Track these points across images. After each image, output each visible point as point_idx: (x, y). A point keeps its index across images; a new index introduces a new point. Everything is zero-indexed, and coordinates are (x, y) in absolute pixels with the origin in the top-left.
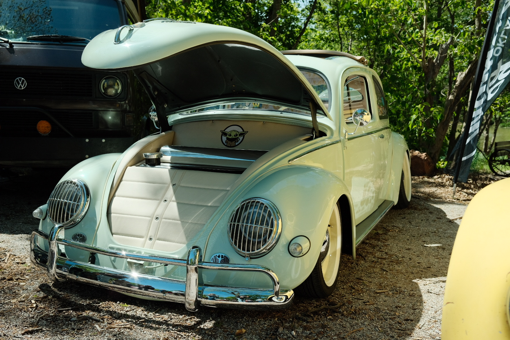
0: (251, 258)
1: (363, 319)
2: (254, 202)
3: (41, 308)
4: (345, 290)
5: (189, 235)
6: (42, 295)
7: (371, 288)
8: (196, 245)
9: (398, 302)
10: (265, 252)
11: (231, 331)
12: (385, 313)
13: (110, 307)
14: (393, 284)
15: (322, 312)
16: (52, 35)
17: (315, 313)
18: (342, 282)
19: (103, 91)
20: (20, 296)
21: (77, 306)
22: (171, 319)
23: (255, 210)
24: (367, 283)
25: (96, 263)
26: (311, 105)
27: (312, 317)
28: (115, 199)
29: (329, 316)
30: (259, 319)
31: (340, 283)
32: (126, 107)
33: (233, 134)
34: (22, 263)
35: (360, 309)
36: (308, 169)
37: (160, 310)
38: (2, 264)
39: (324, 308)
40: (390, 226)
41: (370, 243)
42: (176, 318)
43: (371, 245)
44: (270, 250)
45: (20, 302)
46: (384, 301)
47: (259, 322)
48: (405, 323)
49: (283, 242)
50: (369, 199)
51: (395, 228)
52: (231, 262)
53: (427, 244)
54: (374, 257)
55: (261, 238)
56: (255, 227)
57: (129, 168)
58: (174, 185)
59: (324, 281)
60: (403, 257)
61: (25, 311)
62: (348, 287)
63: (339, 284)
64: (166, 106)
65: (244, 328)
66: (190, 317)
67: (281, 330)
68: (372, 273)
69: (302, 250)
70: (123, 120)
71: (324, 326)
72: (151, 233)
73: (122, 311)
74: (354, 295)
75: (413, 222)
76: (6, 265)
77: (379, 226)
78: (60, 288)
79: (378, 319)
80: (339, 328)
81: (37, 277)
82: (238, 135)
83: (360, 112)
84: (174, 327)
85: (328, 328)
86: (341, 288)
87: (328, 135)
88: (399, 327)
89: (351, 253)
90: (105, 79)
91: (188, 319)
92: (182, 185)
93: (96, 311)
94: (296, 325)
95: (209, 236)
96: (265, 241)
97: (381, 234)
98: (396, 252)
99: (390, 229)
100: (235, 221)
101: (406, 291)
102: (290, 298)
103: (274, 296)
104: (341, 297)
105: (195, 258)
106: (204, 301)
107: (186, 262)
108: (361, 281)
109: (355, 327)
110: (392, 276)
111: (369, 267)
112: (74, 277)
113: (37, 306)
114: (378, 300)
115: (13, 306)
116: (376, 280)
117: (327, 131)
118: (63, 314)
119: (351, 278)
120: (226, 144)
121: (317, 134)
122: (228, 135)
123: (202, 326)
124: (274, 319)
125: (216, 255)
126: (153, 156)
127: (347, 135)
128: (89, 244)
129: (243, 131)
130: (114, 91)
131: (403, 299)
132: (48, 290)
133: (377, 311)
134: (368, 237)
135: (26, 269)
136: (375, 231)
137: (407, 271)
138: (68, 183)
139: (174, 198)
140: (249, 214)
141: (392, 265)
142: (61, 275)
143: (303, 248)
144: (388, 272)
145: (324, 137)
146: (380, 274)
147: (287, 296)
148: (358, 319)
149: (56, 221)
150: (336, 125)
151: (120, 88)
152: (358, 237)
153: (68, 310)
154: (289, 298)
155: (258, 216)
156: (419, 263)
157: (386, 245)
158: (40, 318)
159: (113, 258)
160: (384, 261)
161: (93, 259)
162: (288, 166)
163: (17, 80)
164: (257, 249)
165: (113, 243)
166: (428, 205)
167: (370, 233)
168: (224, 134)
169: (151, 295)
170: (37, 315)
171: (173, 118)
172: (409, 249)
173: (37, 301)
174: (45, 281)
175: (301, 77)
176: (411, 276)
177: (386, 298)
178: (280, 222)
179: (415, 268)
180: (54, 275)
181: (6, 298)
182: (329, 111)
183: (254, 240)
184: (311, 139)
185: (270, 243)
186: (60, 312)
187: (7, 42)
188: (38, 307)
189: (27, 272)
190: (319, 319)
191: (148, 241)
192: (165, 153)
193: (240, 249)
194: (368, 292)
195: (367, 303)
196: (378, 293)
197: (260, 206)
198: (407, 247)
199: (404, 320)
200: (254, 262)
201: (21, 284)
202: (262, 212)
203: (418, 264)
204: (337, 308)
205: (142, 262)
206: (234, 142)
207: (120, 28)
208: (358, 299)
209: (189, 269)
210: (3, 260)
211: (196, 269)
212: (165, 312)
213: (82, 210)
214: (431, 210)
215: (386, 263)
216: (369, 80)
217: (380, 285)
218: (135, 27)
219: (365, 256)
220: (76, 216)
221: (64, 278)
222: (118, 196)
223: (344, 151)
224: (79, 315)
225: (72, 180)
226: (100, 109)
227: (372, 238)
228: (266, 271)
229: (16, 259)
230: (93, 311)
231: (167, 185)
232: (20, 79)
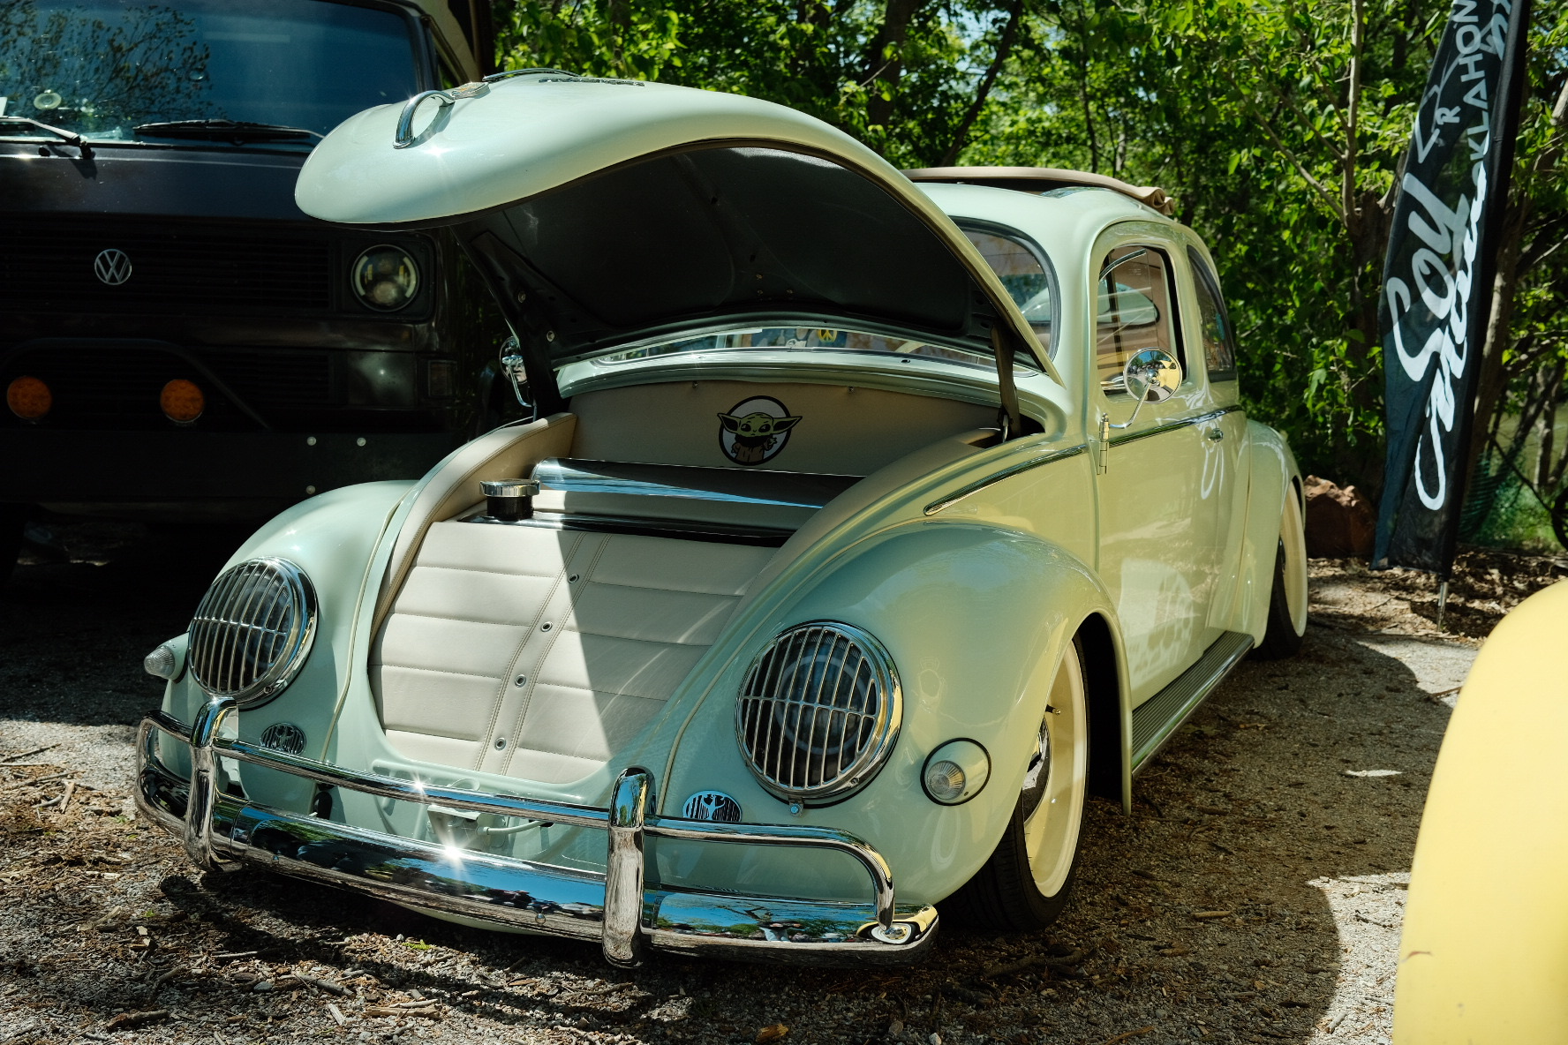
0: (807, 807)
1: (1153, 998)
2: (817, 633)
3: (165, 950)
4: (1098, 908)
5: (617, 733)
6: (168, 910)
7: (1180, 904)
8: (637, 764)
9: (1263, 948)
10: (849, 789)
11: (744, 1029)
12: (1222, 982)
13: (375, 951)
14: (1246, 892)
15: (1027, 974)
16: (210, 121)
17: (1005, 979)
18: (1089, 883)
19: (362, 292)
20: (102, 912)
21: (273, 946)
22: (560, 992)
23: (821, 658)
24: (1166, 887)
25: (333, 814)
26: (995, 336)
27: (993, 990)
28: (394, 620)
29: (1045, 988)
30: (831, 993)
31: (1081, 888)
32: (430, 338)
33: (756, 424)
34: (112, 814)
35: (1143, 969)
36: (986, 533)
37: (528, 963)
38: (51, 814)
39: (1032, 964)
40: (1240, 711)
41: (1176, 765)
42: (574, 986)
43: (1180, 769)
44: (866, 781)
45: (102, 931)
46: (1219, 945)
47: (830, 1004)
48: (1282, 1014)
49: (907, 756)
50: (1176, 628)
51: (1256, 718)
52: (745, 817)
53: (1355, 770)
54: (1188, 808)
55: (838, 744)
56: (821, 711)
57: (436, 526)
58: (573, 579)
59: (1033, 880)
60: (1280, 809)
61: (117, 960)
62: (1106, 899)
63: (1079, 891)
64: (551, 338)
65: (784, 1022)
66: (616, 986)
67: (896, 1028)
68: (1182, 858)
69: (964, 781)
70: (420, 380)
71: (1030, 1020)
72: (501, 727)
73: (410, 964)
74: (1127, 925)
75: (1312, 700)
76: (63, 817)
77: (1205, 712)
78: (224, 891)
79: (1198, 999)
80: (1076, 1025)
81: (156, 855)
82: (772, 428)
83: (1149, 359)
84: (569, 1016)
85: (1044, 1025)
86: (1084, 902)
87: (1047, 428)
88: (1263, 1025)
89: (1117, 796)
90: (367, 254)
91: (613, 991)
92: (598, 578)
93: (331, 964)
94: (945, 1014)
95: (677, 737)
96: (850, 755)
97: (1212, 738)
98: (1257, 794)
99: (1242, 723)
100: (758, 693)
101: (1287, 913)
102: (927, 929)
103: (877, 925)
104: (1085, 931)
105: (636, 801)
106: (661, 937)
107: (606, 816)
108: (1148, 882)
109: (1128, 1024)
110: (1245, 866)
111: (1174, 837)
112: (265, 856)
113: (153, 944)
114: (1200, 942)
115: (83, 944)
116: (1194, 880)
117: (1045, 416)
118: (234, 971)
119: (1117, 873)
120: (734, 455)
121: (1015, 427)
122: (739, 429)
123: (655, 1014)
124: (877, 995)
125: (700, 797)
126: (511, 489)
127: (1106, 429)
128: (314, 756)
129: (788, 415)
130: (394, 293)
131: (1278, 938)
132: (187, 897)
133: (1197, 976)
134: (1174, 746)
135: (122, 831)
136: (1193, 728)
137: (1290, 853)
138: (250, 569)
139: (572, 621)
140: (803, 669)
141: (1245, 833)
142: (226, 852)
143: (968, 777)
144: (1231, 853)
145: (1035, 437)
146: (1206, 860)
147: (915, 926)
148: (1138, 998)
149: (214, 685)
150: (1072, 398)
151: (413, 282)
152: (1137, 745)
153: (246, 959)
154: (922, 929)
155: (830, 676)
156: (1328, 828)
157: (1225, 771)
158: (162, 982)
159: (384, 801)
160: (1221, 822)
161: (325, 805)
162: (925, 524)
163: (103, 259)
164: (826, 780)
165: (387, 755)
166: (1359, 649)
167: (1177, 734)
168: (728, 423)
169: (500, 916)
170: (155, 973)
171: (570, 375)
172: (1298, 785)
173: (154, 929)
174: (181, 869)
175: (967, 252)
176: (1305, 869)
177: (1226, 936)
178: (897, 695)
179: (1318, 845)
180: (206, 850)
181: (61, 918)
182: (1053, 355)
183: (817, 750)
184: (995, 441)
185: (865, 760)
186: (223, 962)
187: (75, 142)
188: (156, 947)
189: (125, 841)
190: (1015, 998)
191: (494, 752)
192: (548, 480)
193: (774, 777)
194: (1168, 914)
195: (1167, 951)
196: (1200, 919)
197: (835, 647)
198: (1293, 777)
199: (1281, 1005)
200: (815, 816)
201: (109, 876)
202: (842, 665)
203: (1325, 832)
204: (1072, 964)
205: (473, 815)
206: (758, 449)
207: (413, 100)
208: (1137, 937)
209: (617, 839)
210: (55, 804)
211: (637, 836)
212: (542, 968)
213: (294, 653)
214: (1368, 664)
215: (1226, 827)
216: (1179, 262)
217: (1207, 893)
218: (458, 97)
219: (1163, 805)
220: (275, 673)
221: (236, 859)
222: (403, 612)
223: (1097, 478)
224: (280, 975)
225: (264, 561)
226: (350, 344)
227: (1182, 748)
228: (852, 846)
229: (94, 801)
230: (323, 961)
231: (549, 581)
232: (112, 255)
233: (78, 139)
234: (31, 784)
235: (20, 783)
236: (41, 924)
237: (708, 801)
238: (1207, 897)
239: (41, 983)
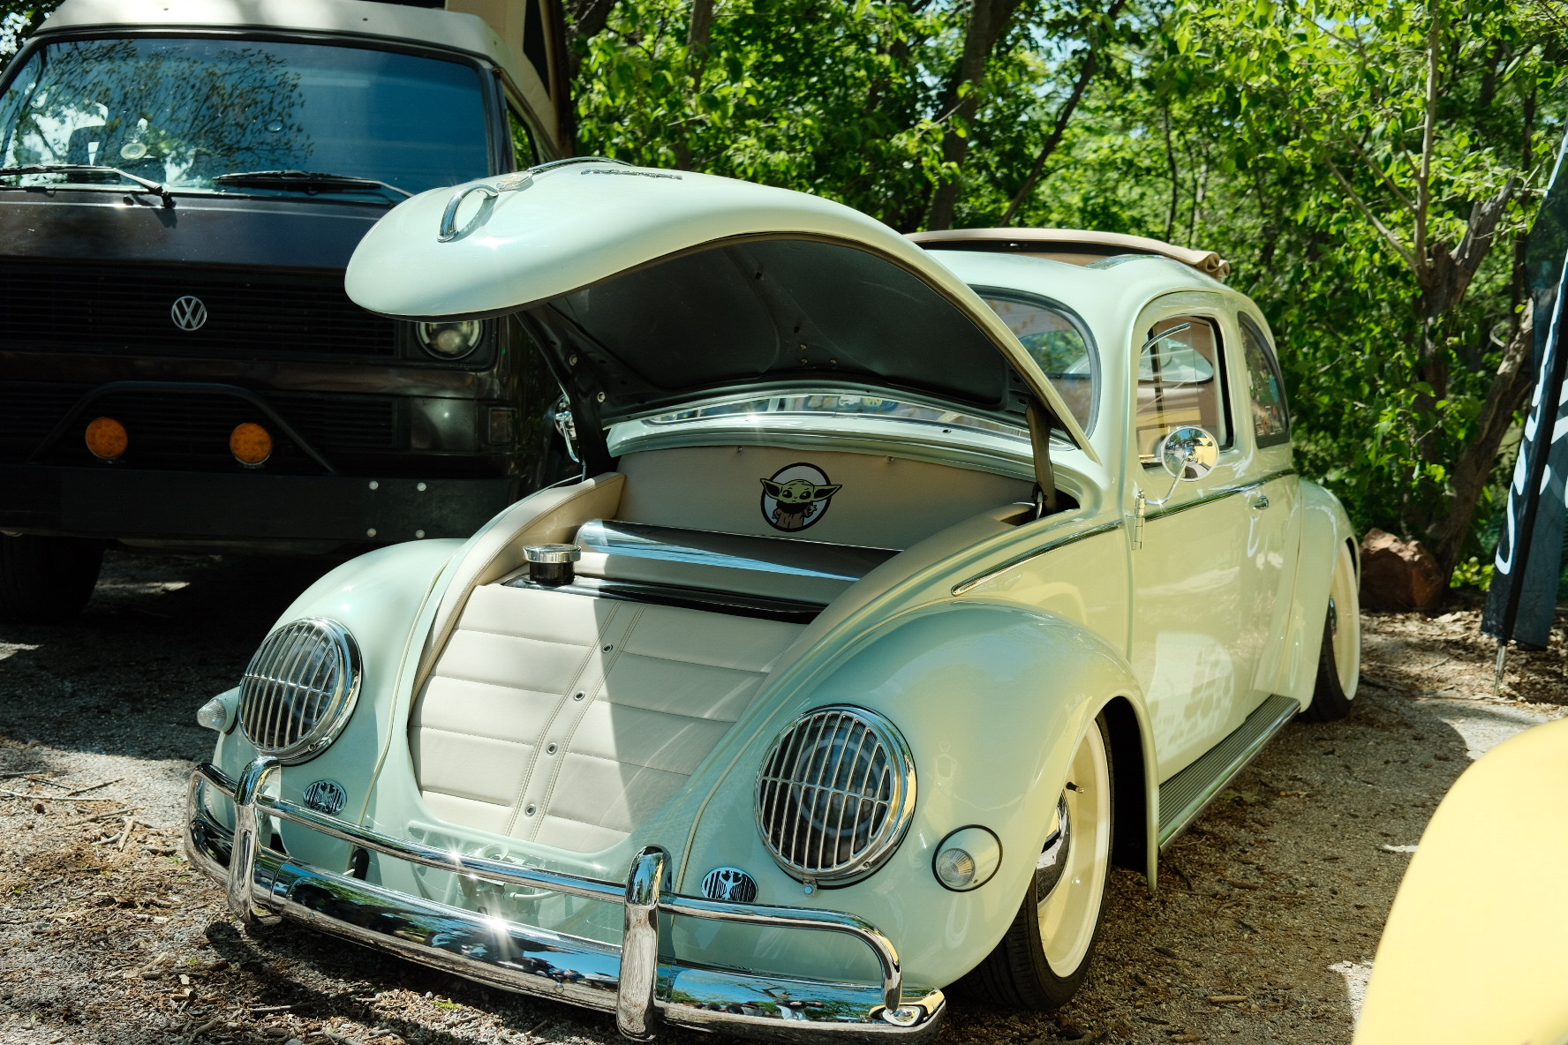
0: (820, 887)
2: (835, 717)
3: (204, 1001)
4: (1116, 988)
5: (645, 805)
6: (211, 958)
7: (1198, 986)
8: (655, 843)
9: (1275, 1038)
10: (860, 872)
13: (404, 1009)
14: (1266, 976)
16: (286, 172)
18: (1109, 960)
19: (427, 340)
20: (149, 958)
21: (307, 999)
23: (838, 742)
24: (1186, 966)
25: (370, 873)
26: (1030, 413)
28: (435, 682)
31: (1100, 965)
32: (492, 383)
33: (797, 491)
34: (166, 854)
36: (1015, 615)
37: (549, 1026)
38: (110, 851)
40: (1283, 777)
41: (1212, 833)
43: (1215, 838)
44: (880, 864)
45: (146, 978)
46: (1233, 1032)
49: (921, 840)
50: (1215, 697)
51: (1298, 784)
52: (761, 898)
53: (1393, 844)
54: (1219, 881)
55: (852, 827)
56: (836, 795)
57: (479, 588)
58: (606, 649)
59: (1046, 962)
60: (1312, 885)
61: (158, 1010)
62: (1125, 977)
63: (1099, 968)
64: (602, 399)
68: (1206, 935)
69: (973, 869)
70: (481, 426)
72: (531, 794)
73: (435, 1024)
74: (1142, 1007)
75: (1358, 766)
76: (120, 855)
77: (1247, 776)
78: (266, 940)
81: (204, 899)
82: (813, 495)
83: (1187, 437)
86: (1102, 980)
87: (1082, 504)
89: (1142, 867)
92: (631, 649)
93: (360, 1021)
95: (700, 813)
96: (862, 840)
97: (1252, 805)
98: (1291, 867)
99: (1283, 790)
100: (776, 774)
101: (1305, 1000)
102: (934, 1013)
103: (883, 1010)
104: (1100, 1012)
105: (652, 878)
106: (676, 1011)
107: (623, 891)
108: (1169, 960)
110: (1268, 946)
111: (1201, 912)
112: (301, 911)
113: (193, 996)
114: (1214, 1028)
115: (128, 992)
116: (1216, 961)
117: (1080, 491)
118: (267, 1025)
119: (1139, 949)
120: (774, 521)
121: (1051, 503)
122: (781, 495)
125: (719, 873)
126: (553, 555)
127: (1142, 505)
128: (352, 818)
129: (829, 483)
130: (457, 340)
131: (1293, 1027)
132: (230, 944)
134: (1211, 813)
135: (174, 872)
136: (1233, 794)
137: (1316, 934)
138: (300, 629)
139: (603, 691)
140: (820, 752)
141: (1273, 910)
142: (267, 904)
143: (977, 865)
144: (1256, 932)
145: (1070, 513)
146: (1230, 939)
147: (924, 1009)
149: (261, 740)
150: (1110, 474)
151: (476, 331)
152: (1164, 822)
153: (280, 1013)
154: (930, 1011)
155: (847, 760)
156: (1359, 907)
157: (1261, 842)
158: (199, 1034)
159: (417, 865)
160: (1250, 897)
161: (362, 865)
162: (952, 604)
163: (180, 305)
164: (839, 863)
165: (423, 817)
166: (1411, 713)
167: (1217, 799)
168: (771, 489)
169: (521, 983)
170: (193, 1025)
171: (622, 434)
172: (1333, 859)
173: (196, 977)
174: (227, 915)
176: (1329, 952)
177: (1239, 1024)
178: (911, 778)
179: (1345, 926)
180: (245, 903)
181: (109, 963)
182: (1089, 435)
183: (831, 832)
184: (1029, 517)
185: (878, 844)
186: (259, 1016)
187: (158, 192)
188: (196, 997)
189: (177, 883)
191: (524, 818)
192: (592, 544)
193: (788, 857)
194: (1185, 997)
195: (1178, 1037)
196: (1216, 1004)
197: (853, 732)
198: (1329, 851)
200: (830, 899)
201: (158, 919)
202: (859, 750)
203: (1355, 911)
205: (501, 883)
206: (798, 516)
207: (463, 188)
208: (1151, 1020)
209: (633, 919)
210: (114, 842)
211: (652, 914)
212: (562, 1032)
213: (338, 713)
214: (1419, 730)
215: (1254, 903)
216: (1229, 330)
217: (1227, 976)
218: (502, 190)
219: (1193, 877)
220: (319, 730)
221: (276, 913)
222: (443, 675)
223: (1133, 553)
224: (310, 1031)
225: (313, 622)
226: (415, 392)
227: (1220, 815)
228: (862, 931)
229: (150, 839)
230: (354, 1018)
231: (585, 649)
232: (188, 302)
233: (160, 189)
234: (93, 820)
235: (83, 819)
236: (90, 969)
237: (726, 877)
238: (1227, 980)
239: (86, 1032)
